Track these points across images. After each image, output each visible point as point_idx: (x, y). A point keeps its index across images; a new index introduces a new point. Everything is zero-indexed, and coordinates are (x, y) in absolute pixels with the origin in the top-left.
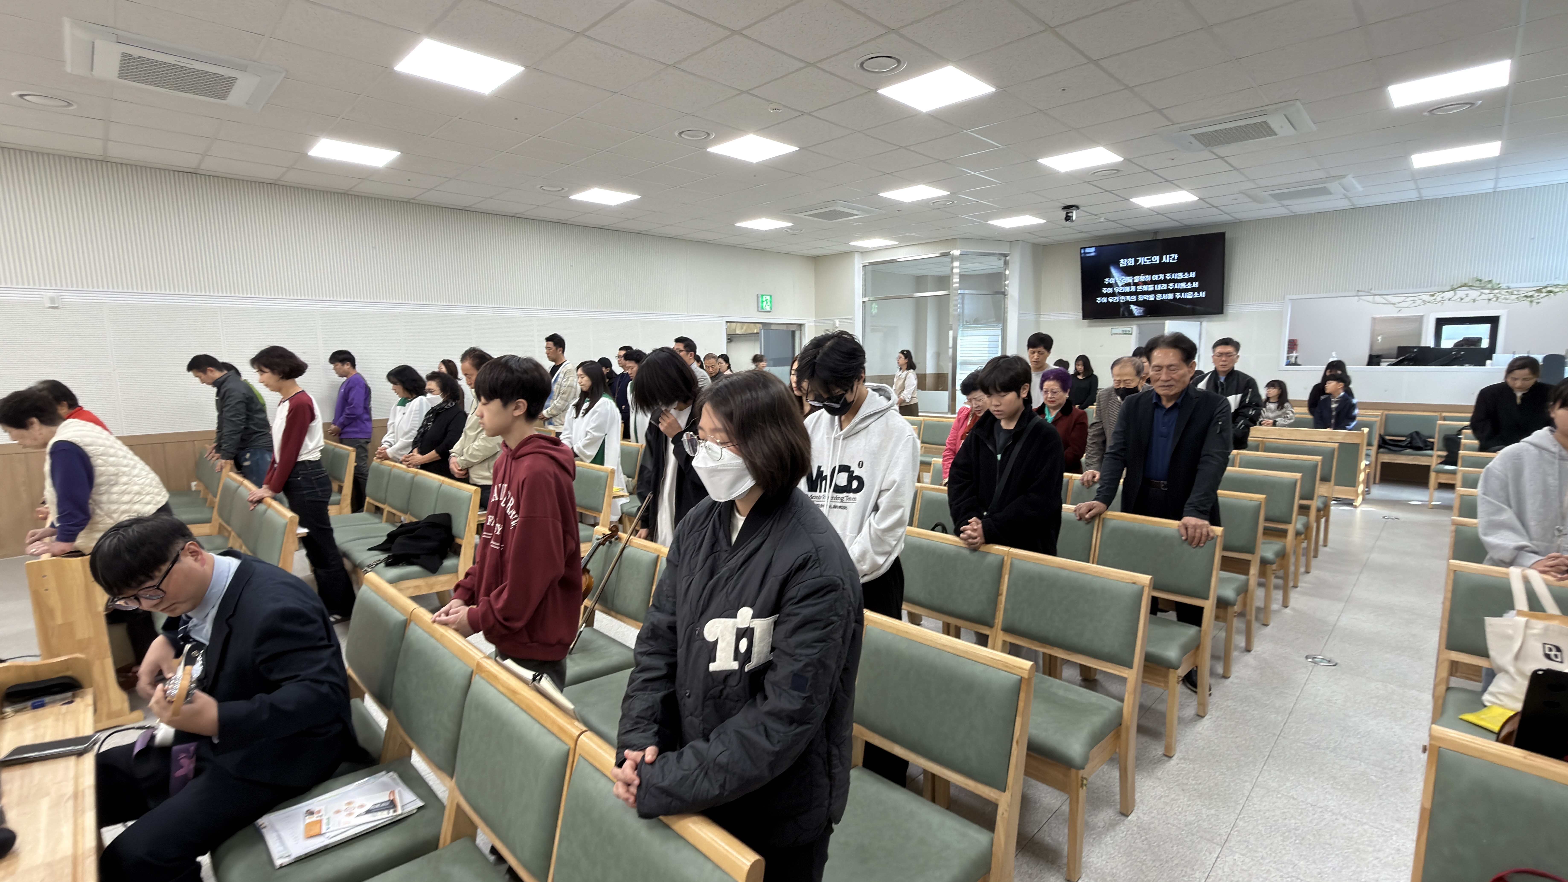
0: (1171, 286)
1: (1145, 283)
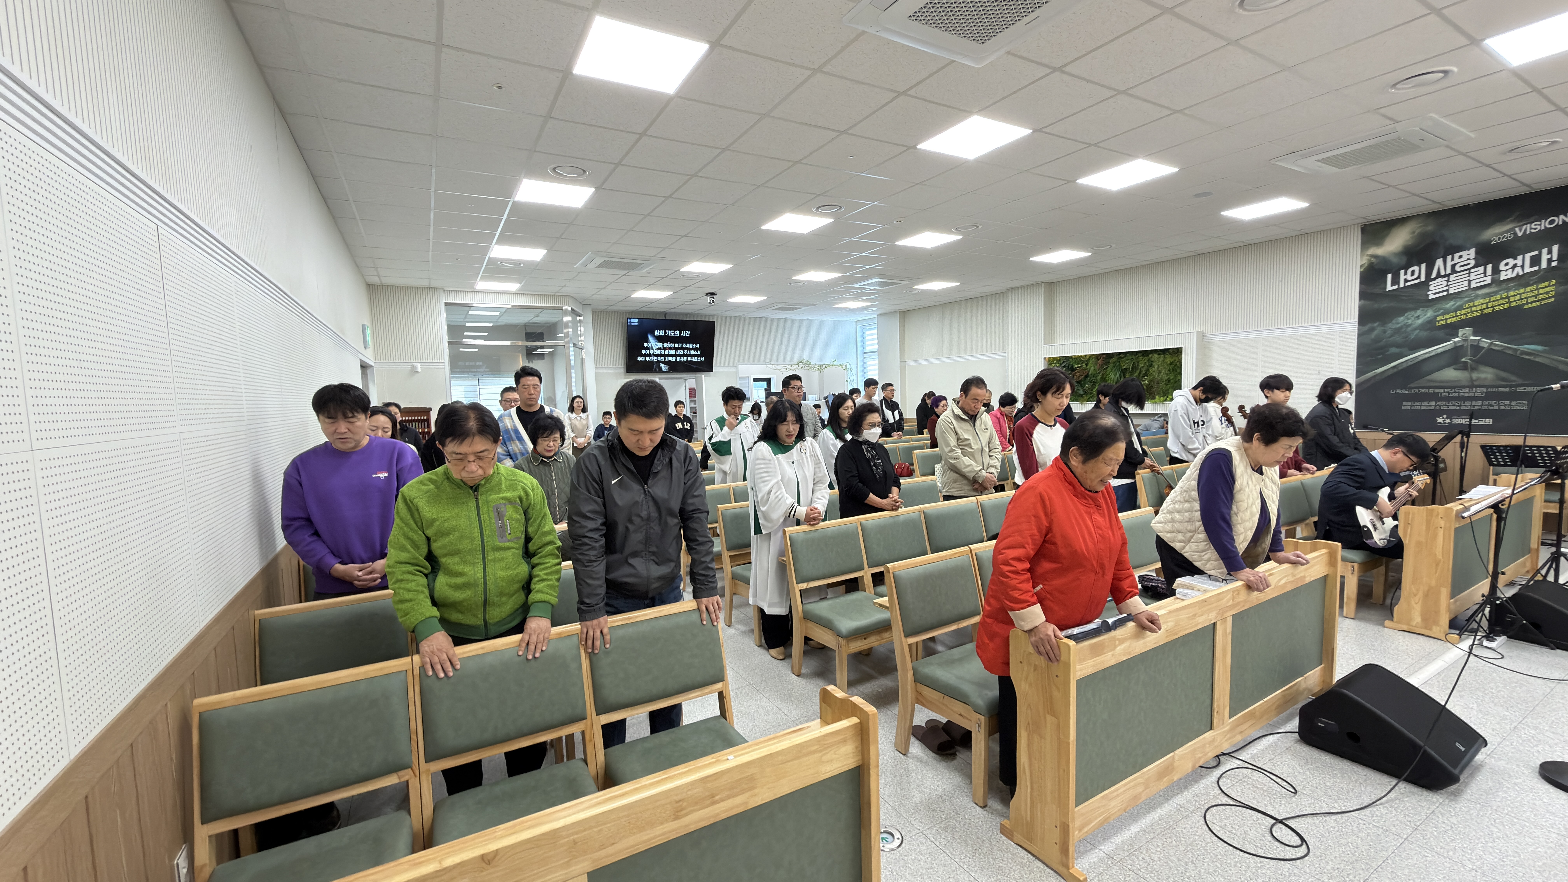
0: (686, 352)
1: (670, 349)
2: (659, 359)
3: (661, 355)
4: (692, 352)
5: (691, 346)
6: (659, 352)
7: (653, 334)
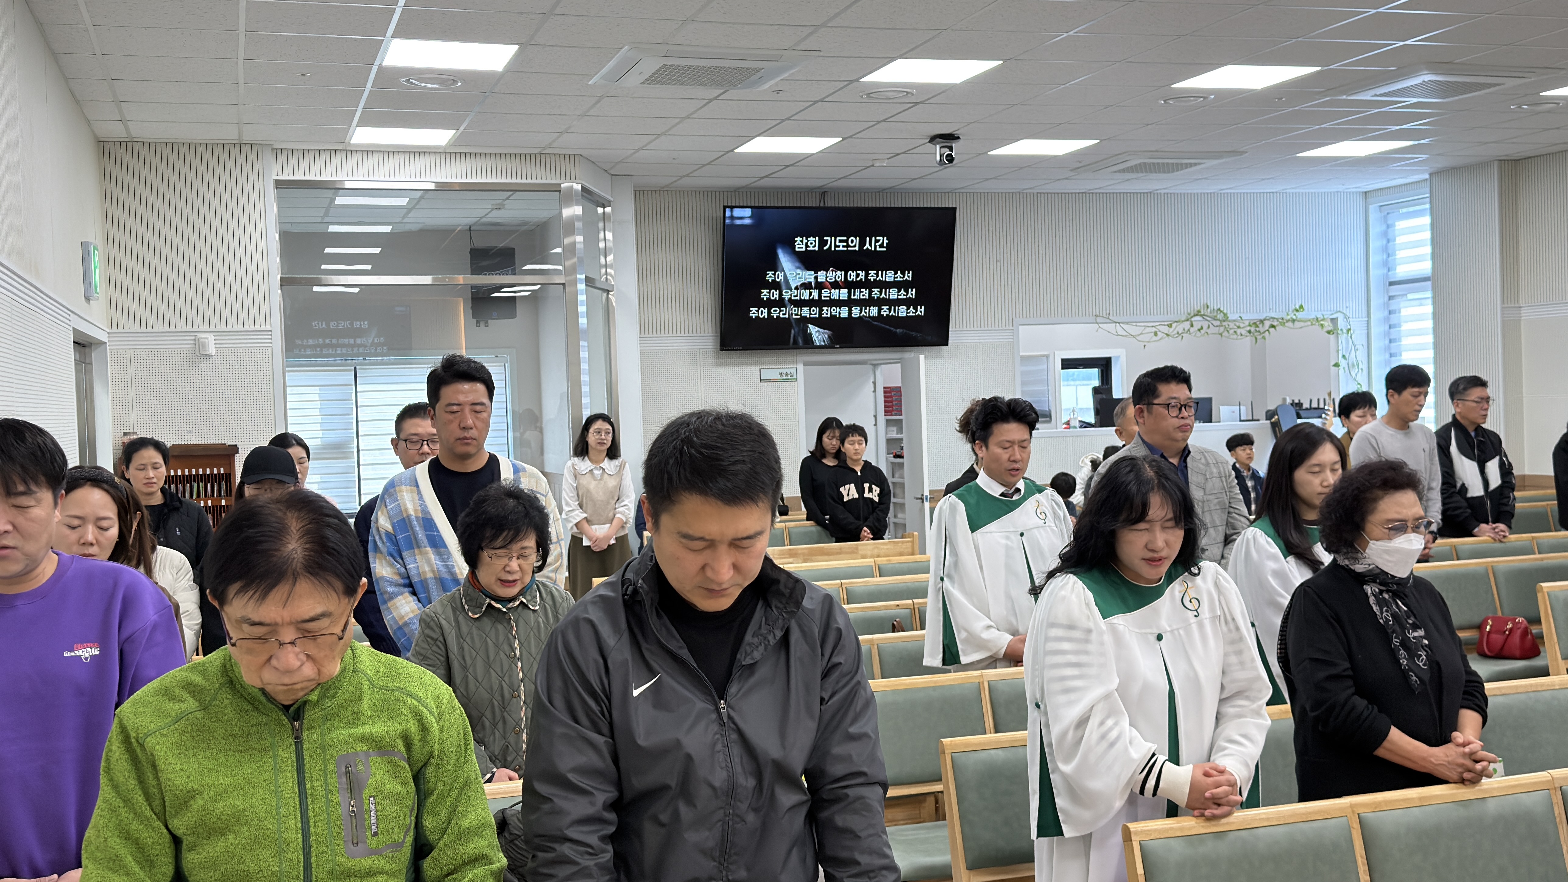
0: (876, 293)
1: (835, 285)
2: (806, 312)
3: (810, 303)
4: (893, 294)
5: (890, 276)
6: (805, 295)
7: (790, 246)
